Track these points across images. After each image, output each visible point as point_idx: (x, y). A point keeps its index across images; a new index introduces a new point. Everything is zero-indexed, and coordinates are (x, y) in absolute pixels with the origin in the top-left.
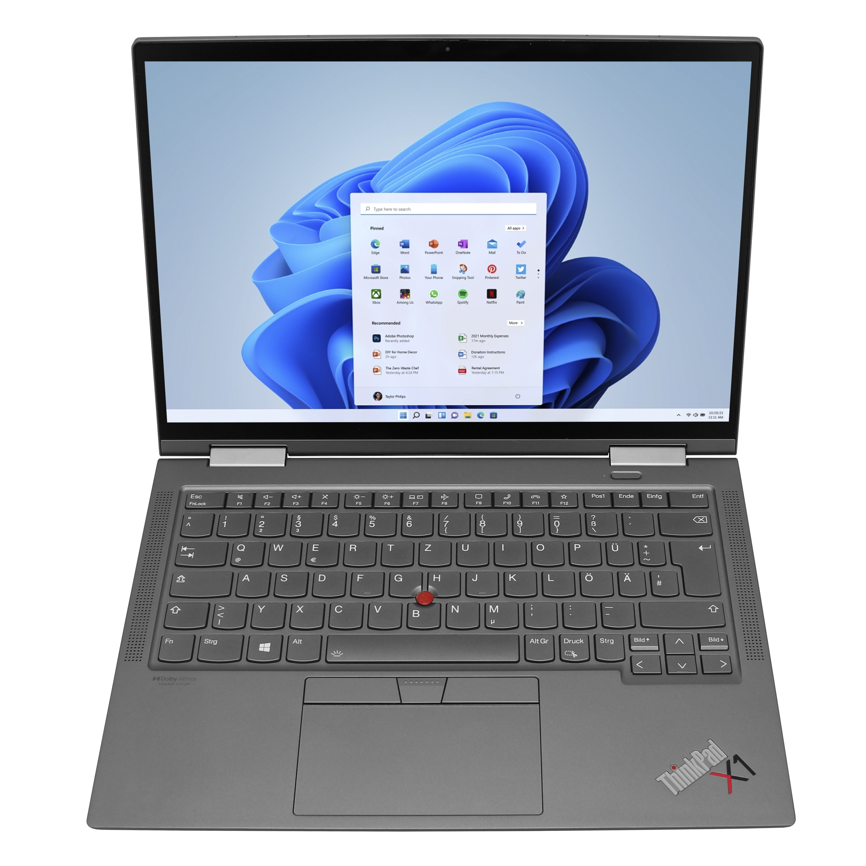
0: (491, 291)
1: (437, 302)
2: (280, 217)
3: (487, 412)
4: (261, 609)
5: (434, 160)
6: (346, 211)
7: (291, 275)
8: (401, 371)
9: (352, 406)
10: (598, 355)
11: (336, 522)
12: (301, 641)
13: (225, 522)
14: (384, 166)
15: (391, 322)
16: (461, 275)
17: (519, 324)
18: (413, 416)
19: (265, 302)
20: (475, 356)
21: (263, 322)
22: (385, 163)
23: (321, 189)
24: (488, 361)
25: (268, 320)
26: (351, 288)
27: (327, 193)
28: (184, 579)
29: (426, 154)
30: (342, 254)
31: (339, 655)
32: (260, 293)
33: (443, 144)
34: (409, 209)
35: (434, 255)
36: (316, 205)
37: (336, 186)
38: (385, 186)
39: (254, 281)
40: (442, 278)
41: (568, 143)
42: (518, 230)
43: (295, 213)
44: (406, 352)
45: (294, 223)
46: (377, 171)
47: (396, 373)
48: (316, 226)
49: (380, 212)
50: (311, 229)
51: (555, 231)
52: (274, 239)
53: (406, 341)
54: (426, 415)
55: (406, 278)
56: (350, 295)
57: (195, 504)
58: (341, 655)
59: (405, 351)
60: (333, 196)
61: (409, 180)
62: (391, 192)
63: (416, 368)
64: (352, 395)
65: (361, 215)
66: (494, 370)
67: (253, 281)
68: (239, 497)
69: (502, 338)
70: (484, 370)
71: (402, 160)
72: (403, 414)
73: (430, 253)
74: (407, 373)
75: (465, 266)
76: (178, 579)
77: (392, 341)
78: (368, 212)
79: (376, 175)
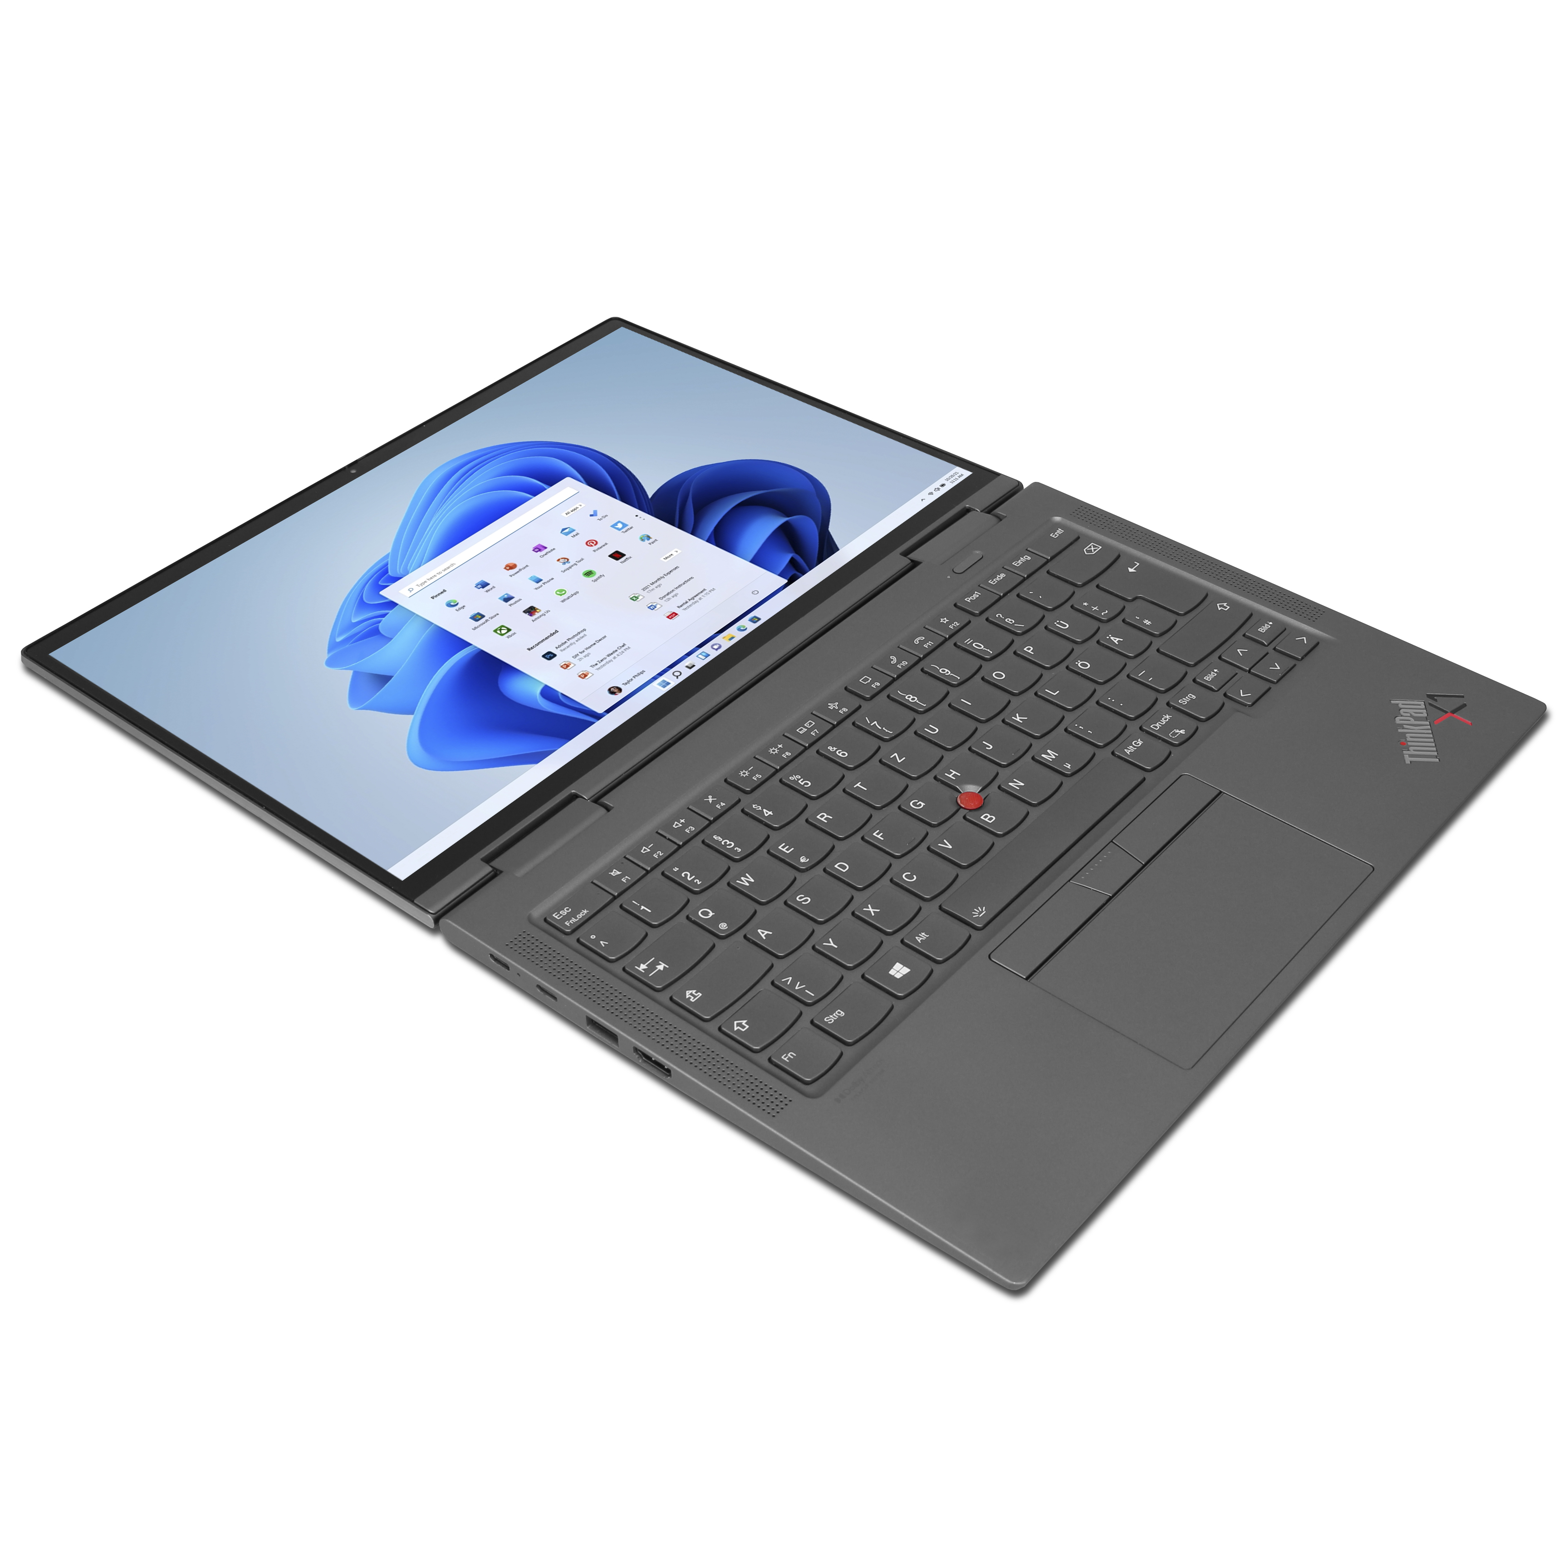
0: (613, 555)
1: (572, 595)
2: (327, 651)
3: (745, 622)
4: (832, 944)
5: (432, 526)
6: (392, 605)
7: (393, 678)
8: (608, 659)
9: (598, 717)
10: (783, 520)
11: (764, 810)
12: (923, 934)
13: (643, 907)
14: (388, 558)
15: (547, 636)
16: (567, 565)
17: (675, 554)
18: (676, 677)
19: (390, 714)
20: (668, 599)
21: (409, 728)
22: (388, 555)
23: (344, 610)
24: (684, 594)
25: (413, 723)
26: (470, 645)
27: (355, 608)
28: (696, 993)
29: (420, 526)
30: (427, 631)
31: (982, 912)
32: (376, 712)
33: (427, 513)
34: (452, 565)
35: (520, 572)
36: (354, 621)
37: (357, 599)
38: (408, 567)
39: (358, 708)
40: (552, 579)
42: (578, 509)
43: (338, 640)
44: (595, 644)
45: (347, 646)
46: (386, 565)
47: (607, 663)
48: (375, 632)
49: (426, 584)
50: (371, 638)
51: (612, 488)
52: (340, 669)
53: (583, 637)
54: (687, 667)
55: (516, 602)
56: (474, 649)
57: (574, 920)
58: (984, 910)
59: (593, 643)
60: (362, 604)
61: (428, 549)
62: (420, 566)
63: (623, 646)
64: (586, 709)
65: (409, 597)
66: (703, 594)
67: (356, 710)
68: (614, 874)
69: (674, 571)
70: (692, 601)
71: (402, 545)
72: (662, 683)
73: (516, 573)
74: (618, 655)
75: (562, 558)
76: (690, 998)
77: (568, 647)
78: (413, 592)
79: (389, 568)
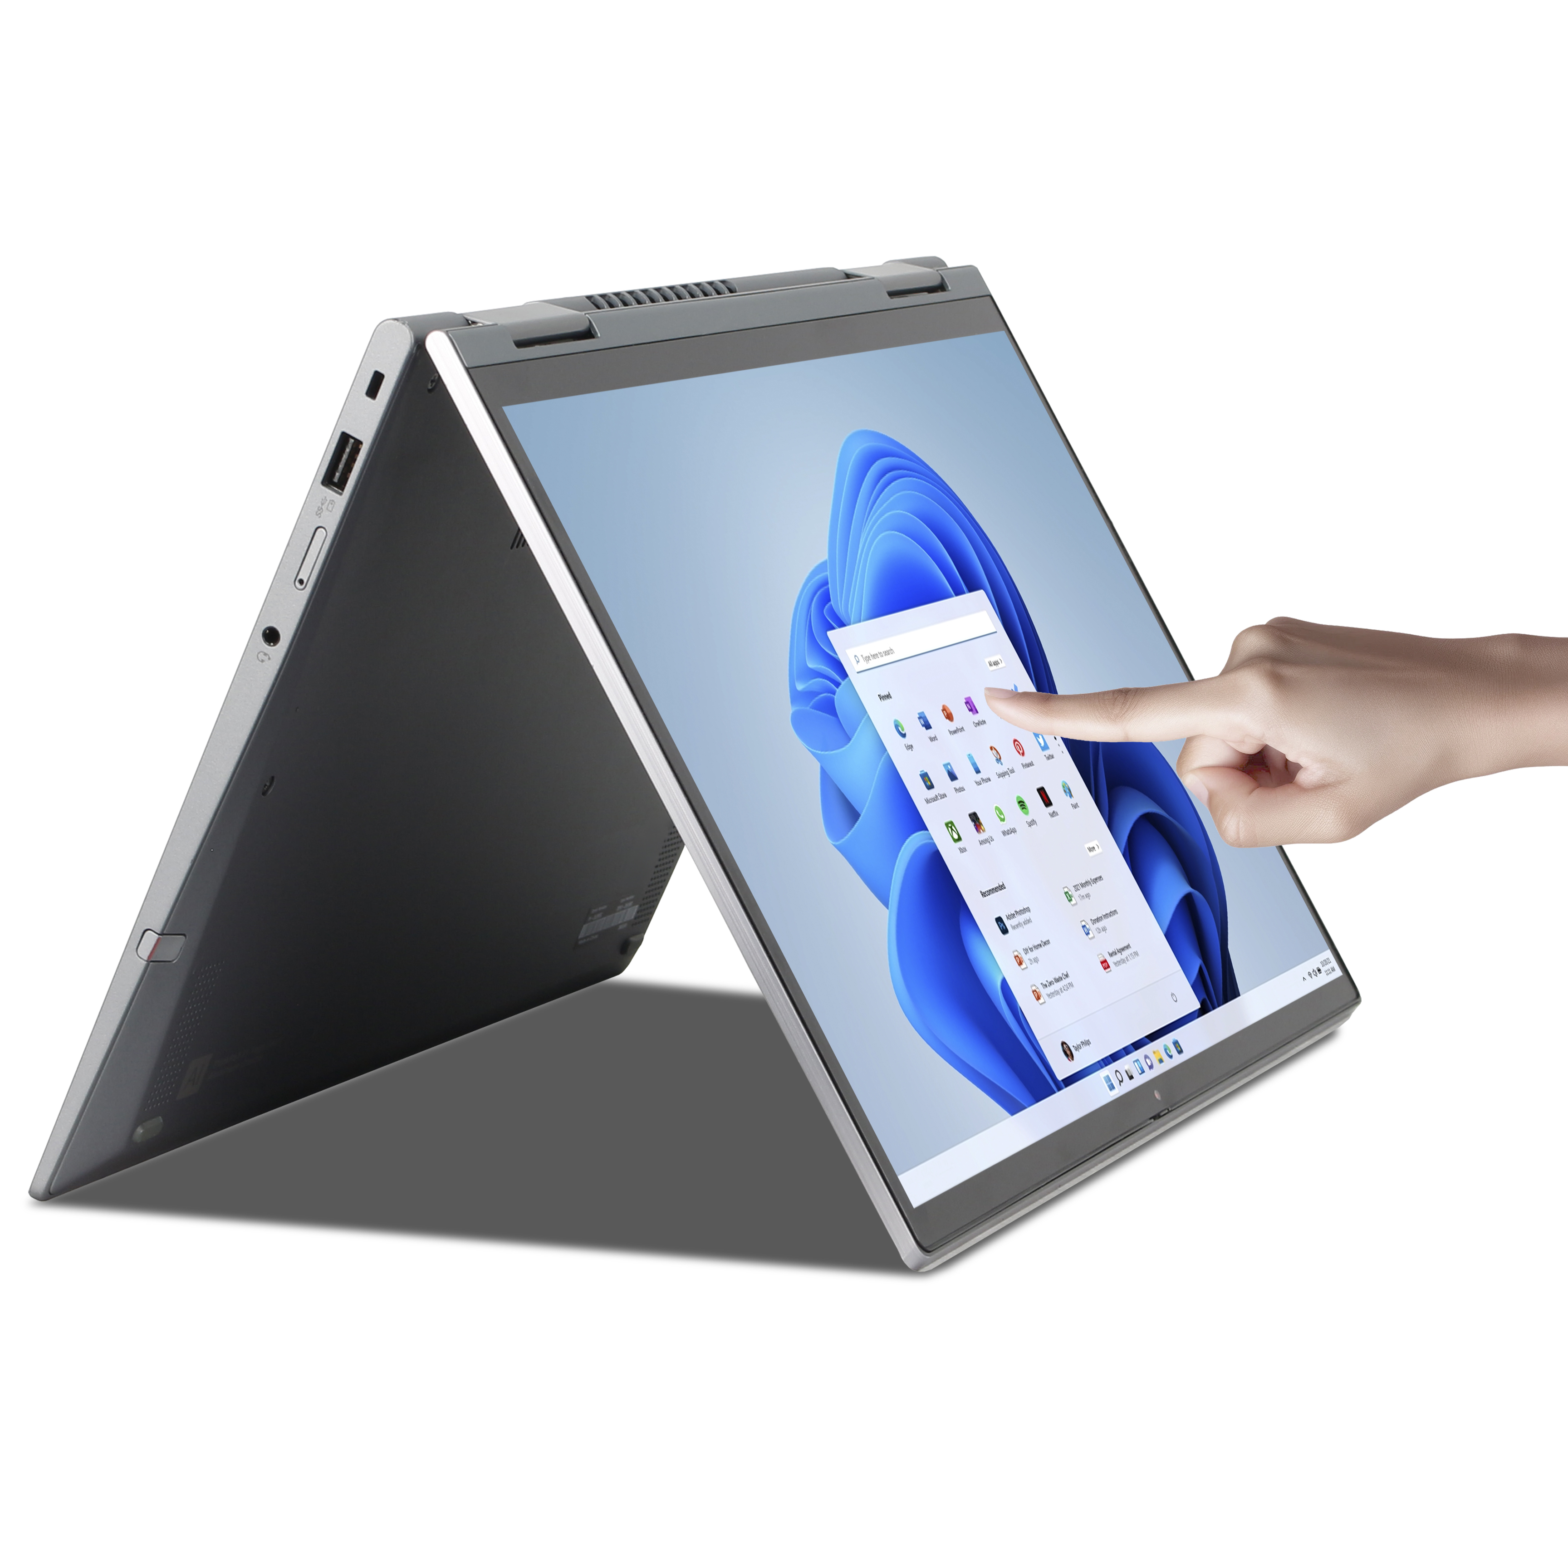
0: (1041, 792)
10: (1186, 886)
16: (1001, 768)
22: (826, 564)
23: (796, 630)
24: (1113, 934)
25: (889, 924)
26: (925, 828)
27: (806, 638)
29: (850, 540)
30: (883, 759)
33: (854, 517)
34: (891, 650)
36: (809, 664)
37: (806, 623)
38: (849, 612)
39: (834, 843)
40: (990, 780)
41: (950, 493)
43: (798, 687)
44: (1041, 945)
45: (808, 708)
46: (825, 583)
47: (1055, 993)
48: (832, 708)
49: (874, 663)
50: (830, 716)
52: (808, 747)
53: (1029, 921)
55: (960, 789)
56: (931, 841)
59: (1039, 943)
61: (863, 594)
63: (1067, 976)
64: (1045, 1059)
65: (858, 673)
66: (1128, 952)
67: (832, 844)
69: (1099, 883)
70: (1120, 955)
74: (1064, 990)
75: (995, 748)
77: (1017, 926)
78: (859, 666)
79: (830, 592)
